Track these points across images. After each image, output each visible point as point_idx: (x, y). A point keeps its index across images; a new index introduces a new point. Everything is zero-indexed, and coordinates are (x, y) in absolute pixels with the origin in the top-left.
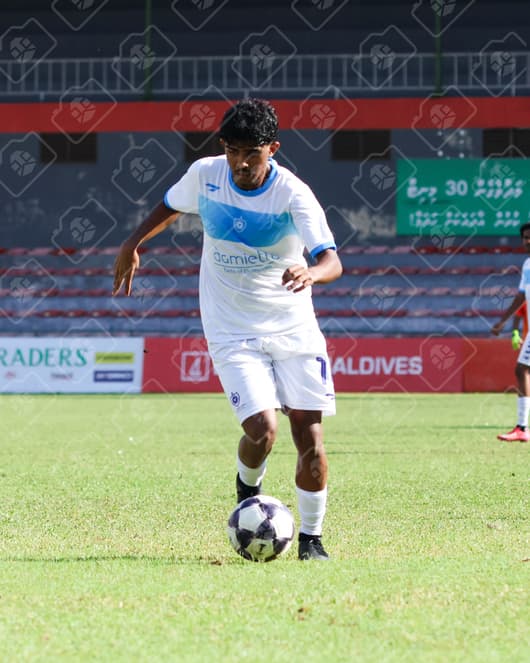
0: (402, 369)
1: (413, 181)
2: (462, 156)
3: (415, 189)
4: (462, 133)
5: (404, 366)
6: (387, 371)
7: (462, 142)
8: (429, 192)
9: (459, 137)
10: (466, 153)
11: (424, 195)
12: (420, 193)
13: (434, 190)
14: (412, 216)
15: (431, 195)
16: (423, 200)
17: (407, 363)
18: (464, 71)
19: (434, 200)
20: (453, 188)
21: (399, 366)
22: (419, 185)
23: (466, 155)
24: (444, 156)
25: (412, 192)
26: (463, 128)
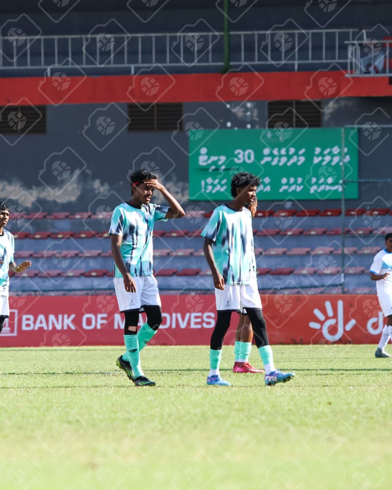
0: (196, 323)
1: (204, 150)
2: (249, 126)
3: (206, 157)
4: (249, 105)
5: (199, 320)
6: (183, 325)
7: (249, 113)
8: (219, 160)
9: (247, 110)
10: (253, 124)
11: (214, 163)
12: (210, 162)
13: (223, 158)
14: (203, 183)
15: (220, 163)
16: (213, 167)
17: (201, 317)
18: (250, 49)
19: (223, 167)
20: (241, 156)
21: (193, 320)
22: (209, 154)
23: (253, 127)
24: (232, 127)
25: (203, 160)
26: (249, 101)
